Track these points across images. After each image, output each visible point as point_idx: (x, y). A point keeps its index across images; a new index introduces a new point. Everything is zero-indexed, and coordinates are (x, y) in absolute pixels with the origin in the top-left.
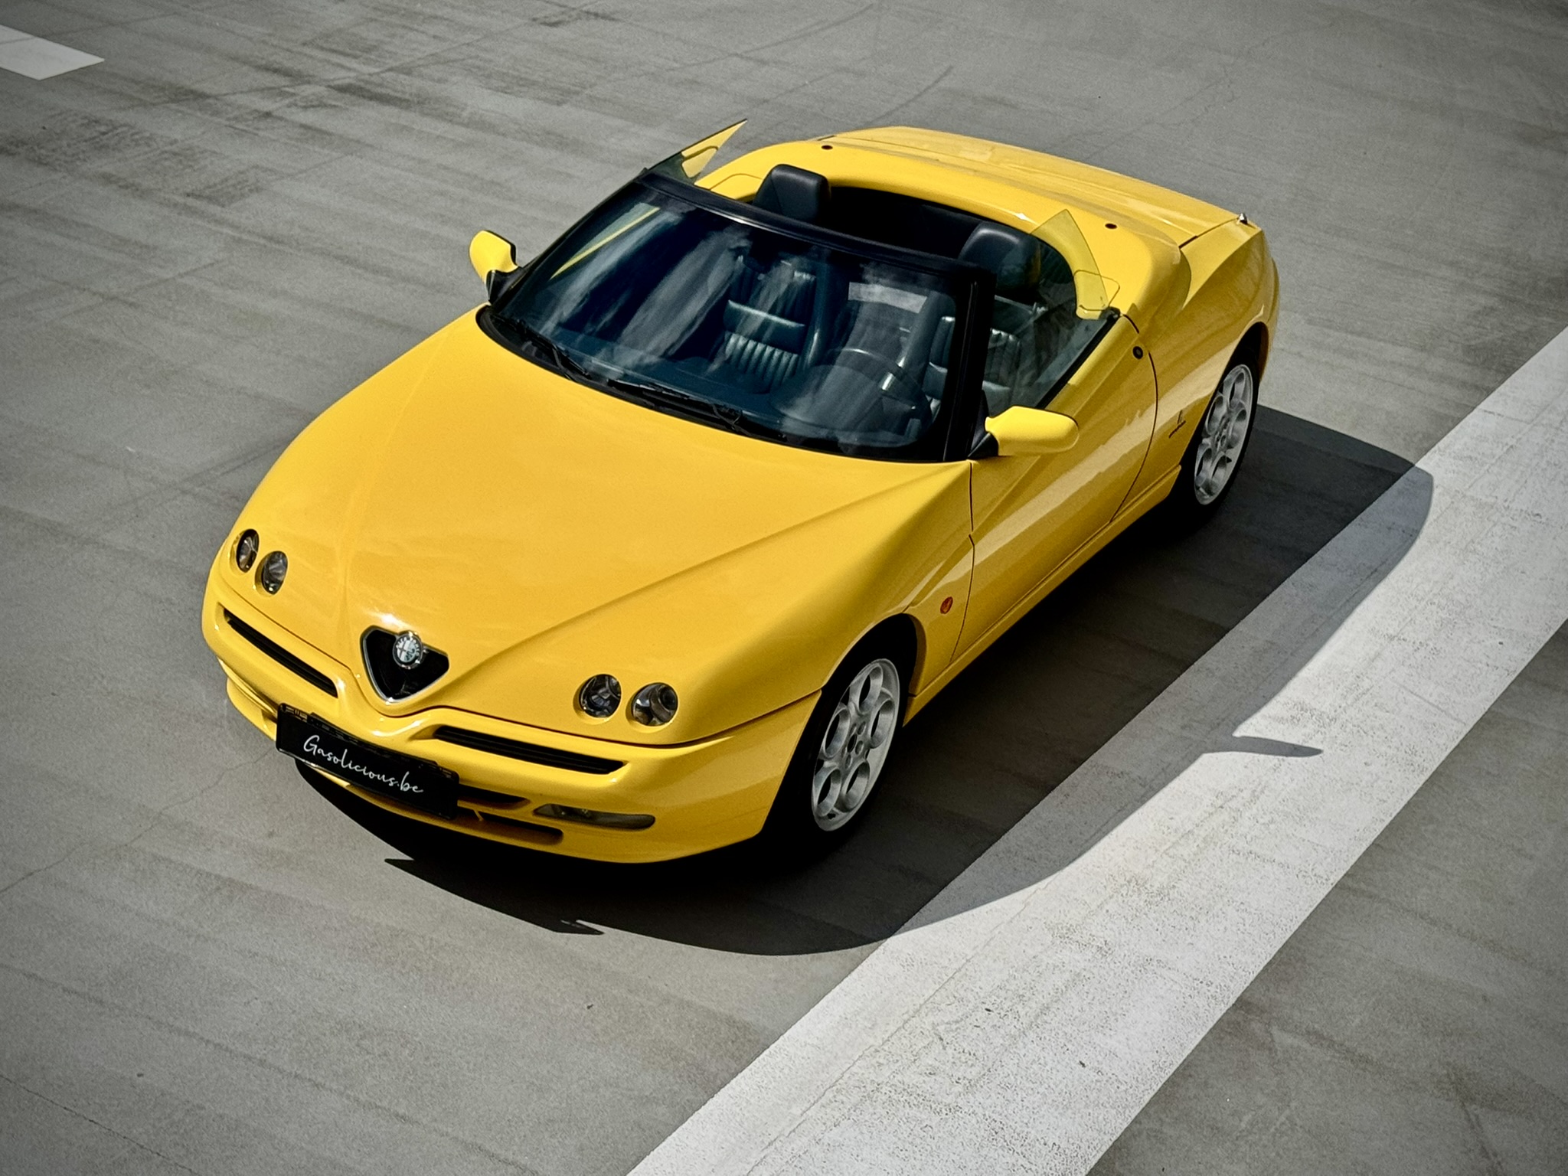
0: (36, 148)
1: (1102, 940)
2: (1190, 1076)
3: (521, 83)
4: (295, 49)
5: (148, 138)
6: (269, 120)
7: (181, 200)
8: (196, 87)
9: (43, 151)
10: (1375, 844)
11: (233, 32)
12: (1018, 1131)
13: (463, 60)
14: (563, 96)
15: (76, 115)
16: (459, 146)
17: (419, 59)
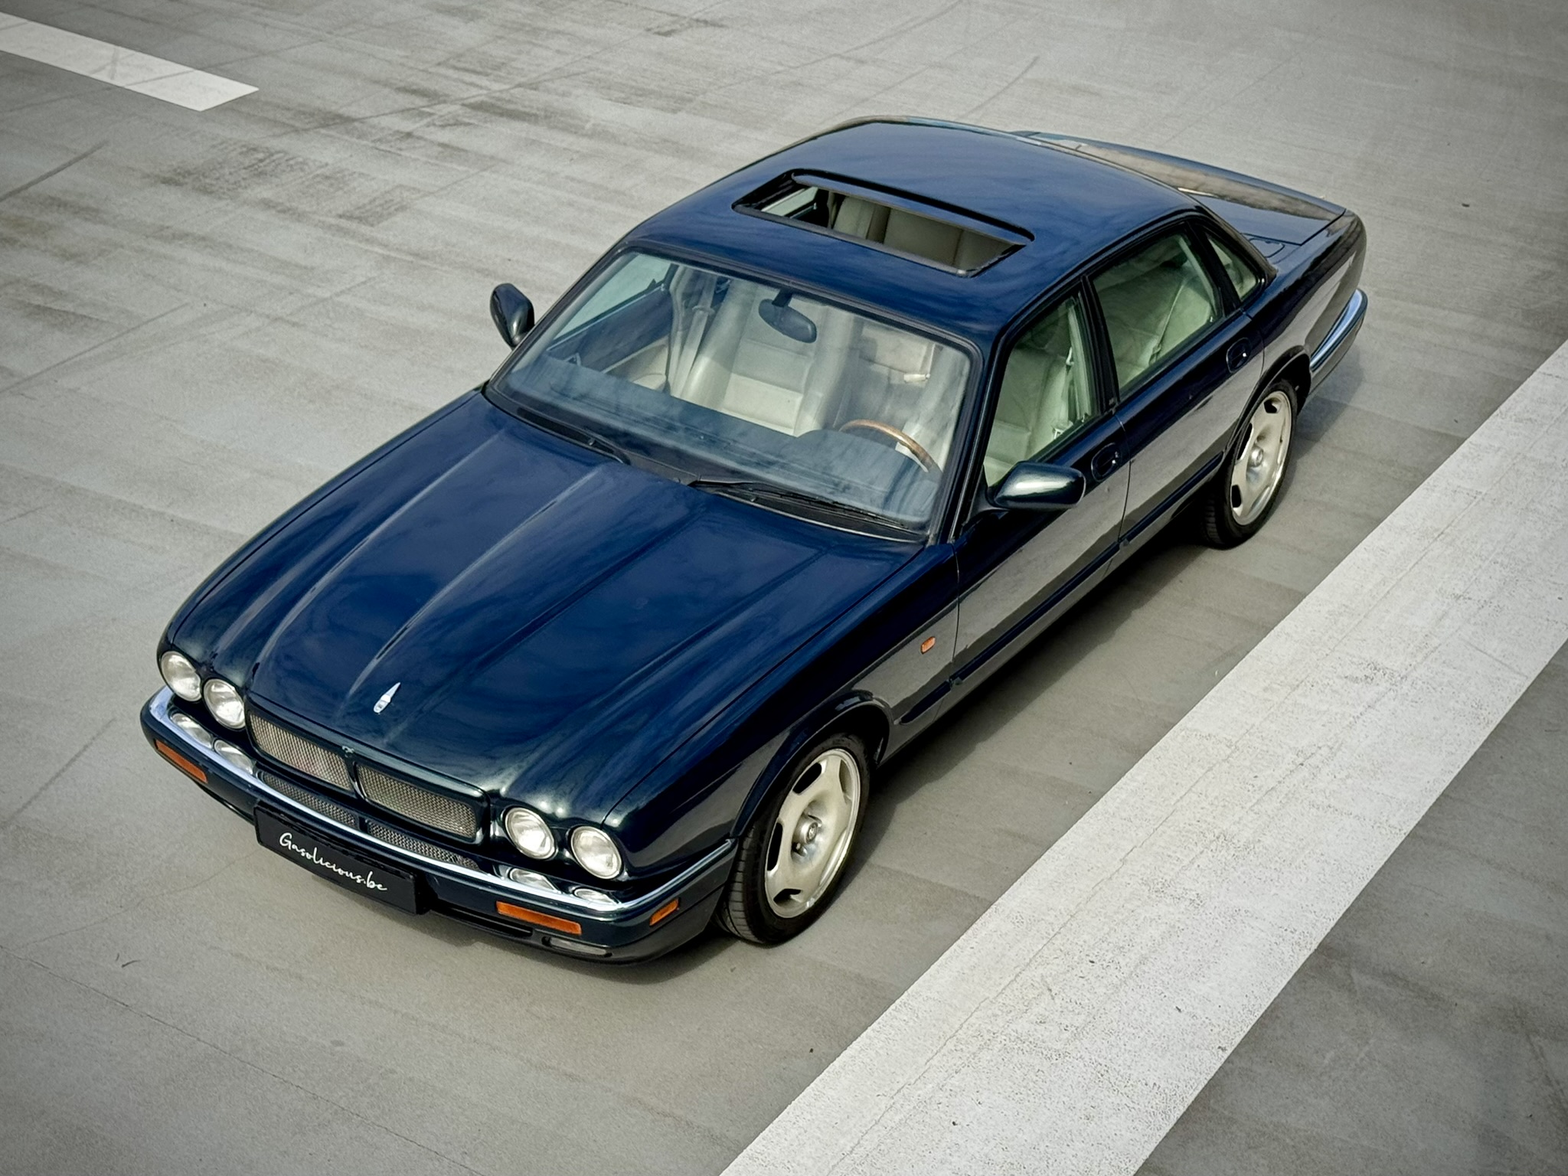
0: (201, 178)
1: (1194, 893)
2: (1278, 1017)
3: (640, 92)
4: (430, 70)
5: (301, 163)
6: (410, 140)
7: (333, 221)
8: (343, 111)
9: (207, 181)
10: (1444, 795)
11: (374, 57)
12: (1121, 1073)
13: (584, 73)
14: (678, 103)
15: (235, 144)
16: (584, 157)
17: (545, 74)
